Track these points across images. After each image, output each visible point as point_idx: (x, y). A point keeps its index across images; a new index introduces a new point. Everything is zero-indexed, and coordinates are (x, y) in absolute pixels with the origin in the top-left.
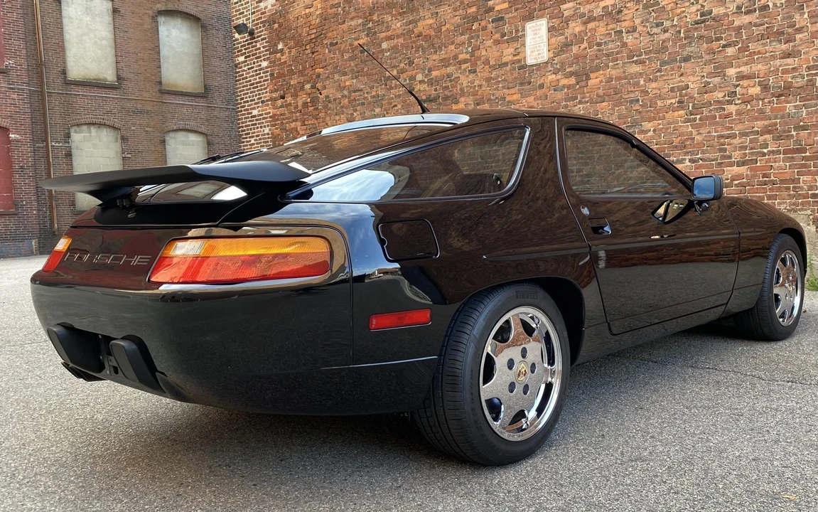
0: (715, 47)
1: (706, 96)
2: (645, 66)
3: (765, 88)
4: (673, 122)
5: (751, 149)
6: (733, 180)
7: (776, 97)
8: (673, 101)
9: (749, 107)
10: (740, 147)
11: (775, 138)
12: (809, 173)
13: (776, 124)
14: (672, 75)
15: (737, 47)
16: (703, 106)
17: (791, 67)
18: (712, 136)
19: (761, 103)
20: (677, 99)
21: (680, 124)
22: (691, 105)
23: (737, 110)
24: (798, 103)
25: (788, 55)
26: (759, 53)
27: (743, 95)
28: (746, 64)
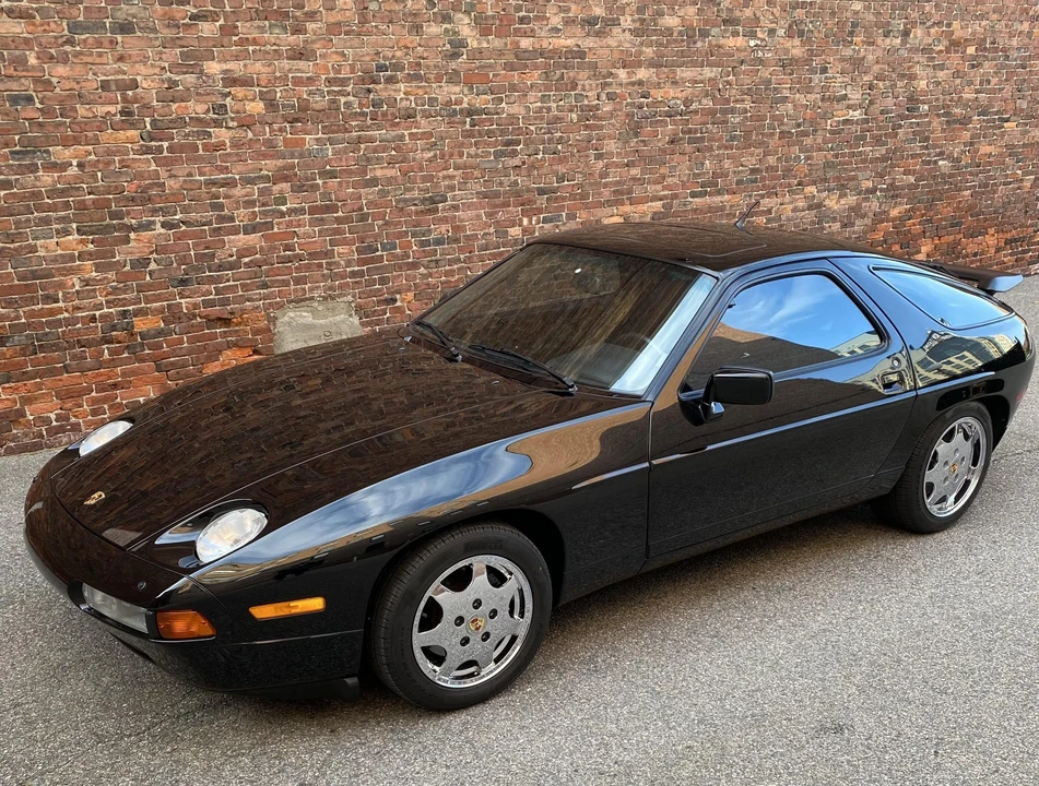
0: (178, 15)
1: (174, 106)
2: (34, 25)
3: (272, 105)
4: (118, 151)
5: (263, 205)
6: (241, 255)
7: (289, 122)
8: (112, 109)
9: (250, 135)
10: (245, 202)
11: (296, 189)
12: (345, 242)
13: (292, 167)
14: (100, 55)
15: (217, 24)
16: (171, 125)
17: (303, 75)
18: (197, 181)
19: (267, 129)
20: (119, 107)
21: (131, 156)
22: (147, 119)
23: (231, 139)
24: (320, 135)
25: (299, 54)
26: (255, 42)
27: (238, 112)
28: (237, 58)
